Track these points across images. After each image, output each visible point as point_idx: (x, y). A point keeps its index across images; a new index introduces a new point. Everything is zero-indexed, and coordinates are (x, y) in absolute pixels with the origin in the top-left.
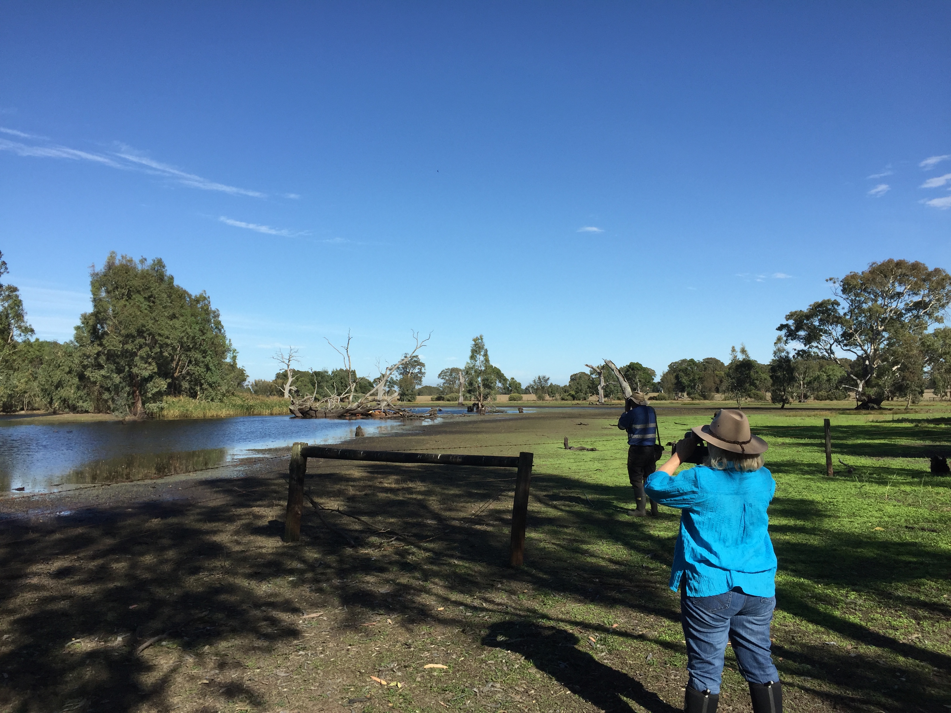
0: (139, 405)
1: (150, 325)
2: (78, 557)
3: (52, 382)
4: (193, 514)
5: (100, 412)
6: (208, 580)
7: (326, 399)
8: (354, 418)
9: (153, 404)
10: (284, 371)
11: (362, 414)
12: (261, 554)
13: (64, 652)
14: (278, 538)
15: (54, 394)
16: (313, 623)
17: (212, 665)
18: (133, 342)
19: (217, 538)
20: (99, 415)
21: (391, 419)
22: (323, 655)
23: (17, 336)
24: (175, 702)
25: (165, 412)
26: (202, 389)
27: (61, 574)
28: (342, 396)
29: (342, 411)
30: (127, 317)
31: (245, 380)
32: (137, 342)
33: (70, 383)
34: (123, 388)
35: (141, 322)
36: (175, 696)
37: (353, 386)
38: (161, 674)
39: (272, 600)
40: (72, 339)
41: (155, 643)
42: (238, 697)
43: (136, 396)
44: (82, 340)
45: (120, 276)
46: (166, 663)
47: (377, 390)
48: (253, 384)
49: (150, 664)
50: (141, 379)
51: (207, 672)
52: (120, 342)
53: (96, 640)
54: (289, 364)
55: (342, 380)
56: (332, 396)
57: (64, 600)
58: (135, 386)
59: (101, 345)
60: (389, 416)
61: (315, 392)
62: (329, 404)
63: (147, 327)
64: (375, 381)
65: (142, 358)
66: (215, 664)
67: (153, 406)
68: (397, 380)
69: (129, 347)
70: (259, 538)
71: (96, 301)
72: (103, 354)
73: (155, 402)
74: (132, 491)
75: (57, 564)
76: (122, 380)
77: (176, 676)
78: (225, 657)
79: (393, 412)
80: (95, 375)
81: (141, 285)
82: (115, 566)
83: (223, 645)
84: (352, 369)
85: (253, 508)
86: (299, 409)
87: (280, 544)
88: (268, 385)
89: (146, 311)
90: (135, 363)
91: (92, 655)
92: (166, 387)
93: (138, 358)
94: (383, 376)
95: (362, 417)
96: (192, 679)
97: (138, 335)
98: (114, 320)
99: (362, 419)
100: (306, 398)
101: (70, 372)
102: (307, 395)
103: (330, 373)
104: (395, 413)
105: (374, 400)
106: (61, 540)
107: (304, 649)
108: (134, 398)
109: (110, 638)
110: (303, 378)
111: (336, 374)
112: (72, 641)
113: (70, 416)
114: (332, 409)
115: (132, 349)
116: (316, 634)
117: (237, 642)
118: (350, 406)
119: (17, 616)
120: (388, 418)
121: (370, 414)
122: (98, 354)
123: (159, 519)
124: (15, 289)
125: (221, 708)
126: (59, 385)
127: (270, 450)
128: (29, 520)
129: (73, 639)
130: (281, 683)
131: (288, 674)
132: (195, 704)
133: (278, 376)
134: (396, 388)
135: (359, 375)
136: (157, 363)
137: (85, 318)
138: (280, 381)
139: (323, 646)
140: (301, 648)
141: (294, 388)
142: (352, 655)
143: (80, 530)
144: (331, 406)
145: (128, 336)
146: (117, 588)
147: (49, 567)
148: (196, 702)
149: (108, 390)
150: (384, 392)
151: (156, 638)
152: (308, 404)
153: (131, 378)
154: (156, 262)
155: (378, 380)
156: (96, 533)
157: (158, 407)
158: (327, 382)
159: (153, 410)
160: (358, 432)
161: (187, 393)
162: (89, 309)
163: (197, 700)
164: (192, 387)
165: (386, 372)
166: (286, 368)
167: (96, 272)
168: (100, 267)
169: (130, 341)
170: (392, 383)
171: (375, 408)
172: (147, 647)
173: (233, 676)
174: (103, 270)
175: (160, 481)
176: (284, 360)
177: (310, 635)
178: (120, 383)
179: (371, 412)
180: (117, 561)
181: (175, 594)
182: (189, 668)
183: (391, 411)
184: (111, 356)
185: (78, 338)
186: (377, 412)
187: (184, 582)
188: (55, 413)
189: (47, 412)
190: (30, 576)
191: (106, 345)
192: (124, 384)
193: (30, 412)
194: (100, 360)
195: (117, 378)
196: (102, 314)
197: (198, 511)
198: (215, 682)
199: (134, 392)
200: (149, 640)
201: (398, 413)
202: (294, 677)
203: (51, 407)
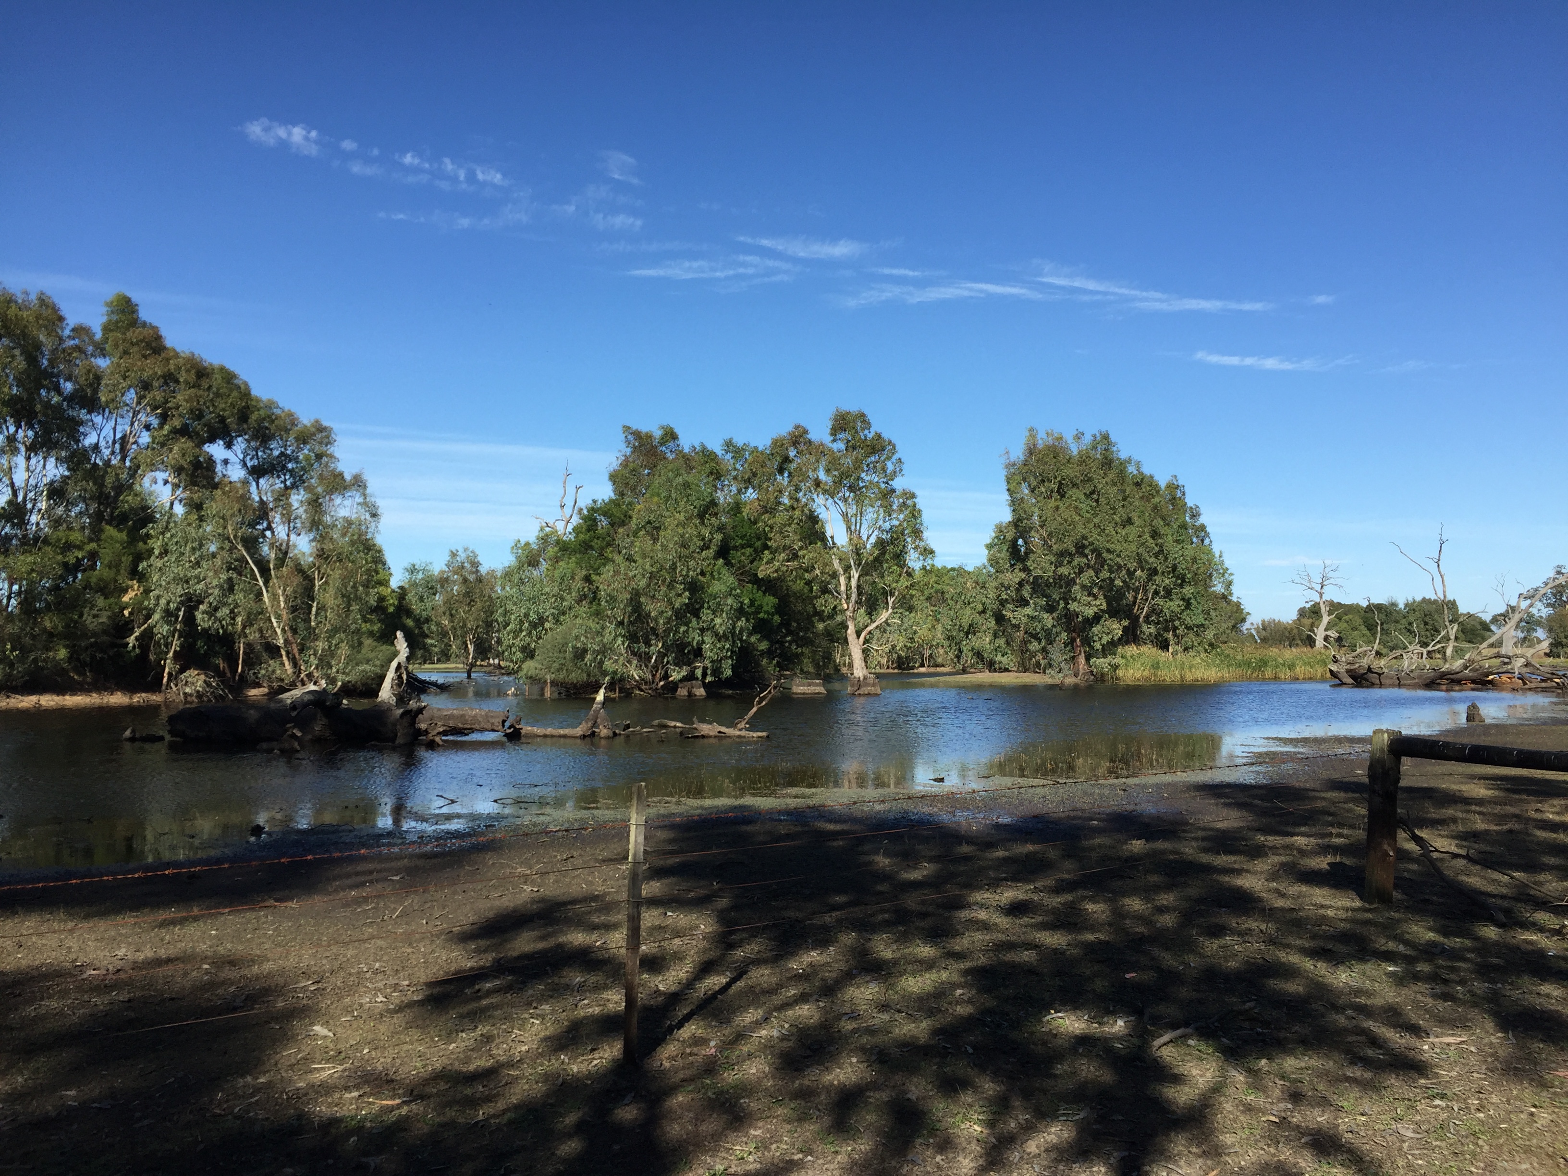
0: (1082, 660)
1: (1094, 537)
2: (1035, 888)
3: (961, 626)
4: (1194, 839)
5: (1026, 671)
6: (1241, 949)
7: (1399, 652)
8: (1457, 688)
9: (1102, 660)
10: (1312, 603)
11: (1473, 681)
12: (1324, 917)
13: (1043, 1029)
14: (1352, 894)
15: (964, 643)
16: (1450, 1054)
17: (1277, 1093)
18: (1069, 562)
19: (1246, 882)
20: (1027, 674)
21: (1537, 692)
22: (1482, 1115)
23: (914, 561)
24: (1229, 1143)
25: (1120, 673)
26: (1175, 635)
27: (1016, 909)
28: (1430, 648)
29: (1432, 674)
30: (1061, 524)
31: (1243, 620)
32: (1075, 563)
33: (984, 627)
34: (1058, 634)
35: (1080, 530)
36: (1226, 1133)
37: (1453, 630)
38: (1197, 1091)
39: (1362, 1000)
40: (985, 561)
41: (1176, 1039)
42: (1335, 1156)
43: (1077, 646)
44: (997, 563)
45: (1046, 463)
46: (1201, 1076)
47: (1501, 637)
48: (1258, 627)
49: (1176, 1071)
50: (1084, 620)
51: (1272, 1103)
52: (1051, 563)
53: (1086, 1018)
54: (1323, 591)
55: (1427, 619)
56: (1411, 648)
57: (1027, 950)
58: (1074, 631)
59: (1025, 569)
60: (1529, 685)
61: (1377, 641)
62: (1406, 663)
63: (1090, 540)
64: (1495, 620)
65: (1083, 587)
66: (1282, 1092)
67: (1101, 663)
68: (1541, 617)
69: (1064, 570)
70: (1317, 891)
71: (1016, 503)
72: (1027, 582)
73: (1105, 657)
74: (1092, 794)
75: (1009, 895)
76: (1055, 623)
77: (1222, 1099)
78: (1299, 1084)
79: (1539, 678)
80: (1018, 615)
81: (1078, 474)
82: (1090, 907)
83: (1290, 1063)
84: (1450, 597)
85: (1296, 838)
86: (1348, 671)
87: (1358, 904)
88: (1286, 628)
89: (1088, 515)
90: (1073, 596)
91: (1084, 1041)
92: (1121, 632)
93: (1078, 587)
94: (1513, 609)
95: (1473, 686)
96: (1249, 1110)
97: (1077, 552)
98: (1041, 531)
99: (1473, 690)
100: (1359, 650)
101: (984, 612)
102: (1361, 647)
103: (1401, 606)
104: (1543, 681)
105: (1498, 656)
106: (1005, 860)
107: (1443, 1097)
108: (1073, 649)
109: (1105, 1019)
110: (1351, 616)
111: (1412, 607)
112: (1050, 1014)
113: (985, 677)
114: (1412, 671)
115: (1069, 574)
116: (1460, 1075)
117: (1315, 1062)
118: (1447, 666)
119: (968, 964)
120: (1530, 689)
121: (1491, 682)
122: (1021, 584)
123: (1143, 841)
124: (913, 496)
125: (1308, 1169)
126: (971, 630)
127: (1305, 741)
128: (958, 823)
129: (1052, 1012)
130: (1410, 1148)
131: (1419, 1136)
132: (1263, 1152)
133: (1302, 612)
134: (1541, 633)
135: (1463, 609)
136: (1105, 597)
137: (1000, 529)
138: (1307, 622)
139: (1479, 1099)
140: (1438, 1094)
141: (1333, 634)
142: (1542, 1126)
143: (1030, 847)
144: (1410, 664)
145: (1061, 554)
146: (1100, 942)
147: (997, 897)
148: (1263, 1149)
149: (1035, 637)
150: (1515, 640)
151: (1179, 1032)
152: (1365, 662)
153: (1068, 619)
154: (1099, 438)
155: (1501, 619)
156: (1052, 854)
157: (1109, 664)
158: (1397, 622)
159: (1103, 668)
160: (1472, 715)
161: (1152, 642)
162: (1006, 516)
163: (1265, 1147)
164: (1159, 633)
165: (1518, 602)
166: (1318, 600)
167: (1012, 460)
168: (1018, 453)
169: (1066, 562)
170: (1529, 623)
171: (1500, 671)
172: (1165, 1044)
173: (1319, 1119)
174: (1022, 458)
175: (1131, 781)
176: (1314, 585)
177: (1450, 1074)
178: (1054, 626)
179: (1491, 677)
180: (1093, 899)
181: (1192, 965)
182: (1241, 1090)
183: (1534, 677)
184: (1039, 586)
185: (993, 561)
186: (1504, 678)
187: (1202, 948)
188: (964, 671)
189: (954, 670)
190: (975, 908)
191: (1031, 568)
192: (1059, 629)
193: (932, 670)
194: (1023, 593)
195: (1048, 620)
196: (1025, 521)
197: (1200, 834)
198: (1290, 1122)
199: (1073, 640)
200: (1166, 1033)
201: (1551, 680)
202: (1434, 1143)
203: (959, 662)
